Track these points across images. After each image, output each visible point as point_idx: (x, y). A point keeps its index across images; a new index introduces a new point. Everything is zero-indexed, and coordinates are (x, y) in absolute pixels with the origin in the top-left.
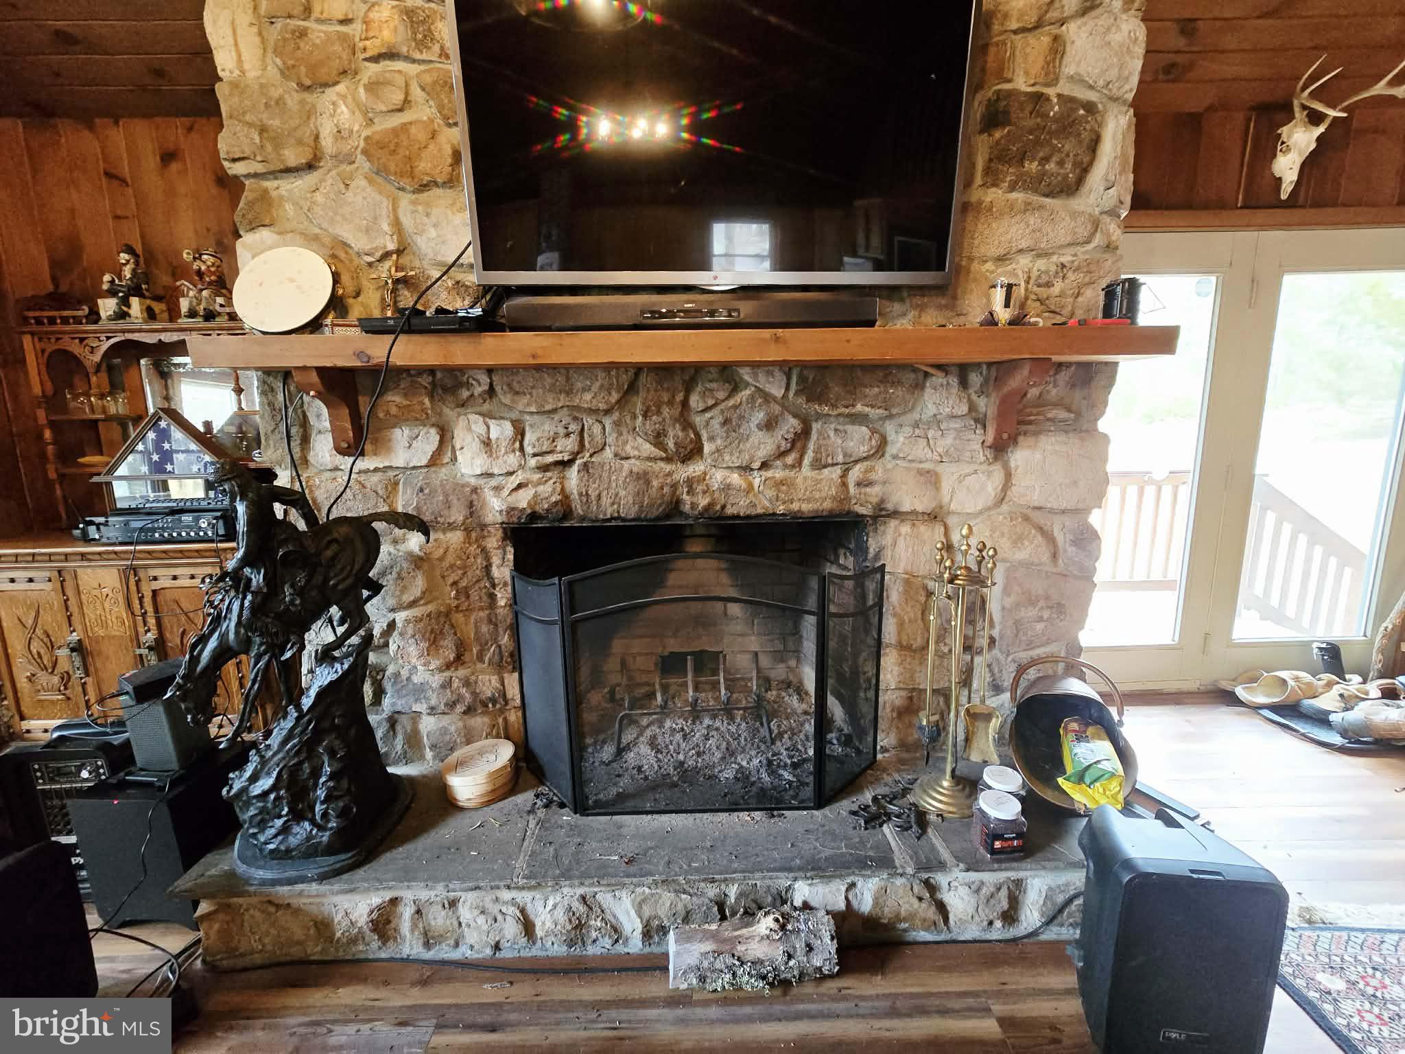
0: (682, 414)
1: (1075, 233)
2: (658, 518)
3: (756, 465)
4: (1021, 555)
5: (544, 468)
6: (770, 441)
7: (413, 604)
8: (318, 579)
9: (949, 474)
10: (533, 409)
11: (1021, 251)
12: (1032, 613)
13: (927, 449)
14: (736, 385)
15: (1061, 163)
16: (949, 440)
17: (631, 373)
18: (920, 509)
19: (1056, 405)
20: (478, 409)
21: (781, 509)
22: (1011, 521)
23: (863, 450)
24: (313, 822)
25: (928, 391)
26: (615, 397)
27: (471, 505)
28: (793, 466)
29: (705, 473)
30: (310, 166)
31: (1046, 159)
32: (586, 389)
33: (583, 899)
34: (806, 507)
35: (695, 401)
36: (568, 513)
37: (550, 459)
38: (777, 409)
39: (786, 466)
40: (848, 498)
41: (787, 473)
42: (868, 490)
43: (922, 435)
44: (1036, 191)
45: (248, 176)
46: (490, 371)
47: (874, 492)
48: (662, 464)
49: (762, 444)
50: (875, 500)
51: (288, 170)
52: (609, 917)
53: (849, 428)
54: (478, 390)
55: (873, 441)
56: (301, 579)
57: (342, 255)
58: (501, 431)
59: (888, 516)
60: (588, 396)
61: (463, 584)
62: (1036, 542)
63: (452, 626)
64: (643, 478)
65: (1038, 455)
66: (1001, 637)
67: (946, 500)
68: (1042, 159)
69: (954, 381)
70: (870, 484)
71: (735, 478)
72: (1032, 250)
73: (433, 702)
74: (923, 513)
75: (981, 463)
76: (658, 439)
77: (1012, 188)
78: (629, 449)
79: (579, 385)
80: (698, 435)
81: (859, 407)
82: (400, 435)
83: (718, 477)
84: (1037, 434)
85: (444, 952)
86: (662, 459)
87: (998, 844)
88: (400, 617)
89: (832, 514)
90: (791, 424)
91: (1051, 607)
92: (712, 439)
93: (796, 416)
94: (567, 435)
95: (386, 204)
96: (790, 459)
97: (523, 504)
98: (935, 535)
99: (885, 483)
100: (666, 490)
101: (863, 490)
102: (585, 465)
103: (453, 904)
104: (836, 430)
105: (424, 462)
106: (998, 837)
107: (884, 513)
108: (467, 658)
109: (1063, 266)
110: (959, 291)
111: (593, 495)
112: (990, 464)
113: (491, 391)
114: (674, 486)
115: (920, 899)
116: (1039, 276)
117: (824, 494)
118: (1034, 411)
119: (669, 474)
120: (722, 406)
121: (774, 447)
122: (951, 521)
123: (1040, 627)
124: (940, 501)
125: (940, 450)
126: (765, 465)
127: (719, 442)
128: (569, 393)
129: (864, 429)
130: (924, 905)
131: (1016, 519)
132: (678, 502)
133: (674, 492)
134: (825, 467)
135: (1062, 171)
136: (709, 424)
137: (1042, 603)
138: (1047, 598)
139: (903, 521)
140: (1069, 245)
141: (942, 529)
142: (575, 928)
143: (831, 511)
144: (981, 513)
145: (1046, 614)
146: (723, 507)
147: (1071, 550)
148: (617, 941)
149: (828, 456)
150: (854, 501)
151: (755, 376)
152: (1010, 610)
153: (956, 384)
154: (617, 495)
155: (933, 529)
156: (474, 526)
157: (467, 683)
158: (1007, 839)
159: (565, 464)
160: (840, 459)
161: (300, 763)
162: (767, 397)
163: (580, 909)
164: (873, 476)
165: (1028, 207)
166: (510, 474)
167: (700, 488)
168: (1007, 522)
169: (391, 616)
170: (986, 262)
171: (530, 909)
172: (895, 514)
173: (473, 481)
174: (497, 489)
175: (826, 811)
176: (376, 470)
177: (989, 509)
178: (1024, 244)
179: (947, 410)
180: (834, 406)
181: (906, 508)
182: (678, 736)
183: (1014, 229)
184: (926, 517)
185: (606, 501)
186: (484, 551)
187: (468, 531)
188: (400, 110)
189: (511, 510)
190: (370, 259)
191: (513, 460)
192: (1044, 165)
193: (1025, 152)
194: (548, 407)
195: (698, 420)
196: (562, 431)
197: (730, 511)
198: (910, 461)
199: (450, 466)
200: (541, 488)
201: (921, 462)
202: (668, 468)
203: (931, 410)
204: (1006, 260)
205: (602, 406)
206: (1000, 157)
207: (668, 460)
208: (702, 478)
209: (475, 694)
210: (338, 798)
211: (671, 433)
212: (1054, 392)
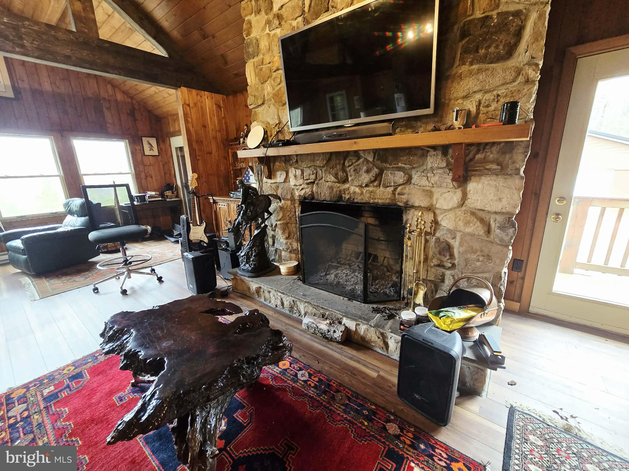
0: (343, 167)
1: (505, 79)
2: (335, 202)
3: (364, 185)
4: (469, 230)
5: (308, 184)
6: (367, 177)
7: (280, 220)
8: (255, 209)
9: (437, 192)
10: (305, 166)
11: (475, 92)
12: (474, 257)
13: (427, 182)
14: (359, 158)
15: (497, 47)
16: (436, 178)
17: (329, 155)
18: (422, 205)
19: (492, 162)
20: (294, 166)
21: (372, 201)
22: (465, 214)
23: (401, 181)
24: (249, 265)
25: (429, 158)
26: (325, 162)
27: (292, 194)
28: (376, 186)
29: (349, 187)
30: (263, 104)
31: (489, 47)
32: (318, 160)
33: (293, 301)
34: (380, 201)
35: (347, 164)
36: (313, 198)
37: (309, 181)
38: (371, 165)
39: (374, 186)
40: (395, 199)
41: (375, 189)
42: (402, 197)
43: (425, 175)
44: (484, 63)
45: (253, 108)
46: (297, 155)
47: (404, 198)
48: (337, 184)
49: (365, 178)
50: (405, 201)
51: (259, 105)
52: (298, 308)
53: (396, 172)
54: (294, 161)
55: (405, 178)
56: (252, 208)
57: (268, 126)
58: (299, 172)
59: (410, 207)
60: (318, 162)
61: (290, 216)
62: (476, 225)
63: (288, 228)
64: (331, 188)
65: (480, 186)
66: (458, 265)
67: (434, 203)
68: (486, 47)
69: (440, 153)
70: (403, 194)
71: (357, 190)
72: (481, 91)
73: (284, 248)
74: (424, 207)
75: (451, 188)
76: (336, 176)
77: (471, 64)
78: (328, 179)
79: (316, 159)
80: (347, 175)
81: (400, 165)
82: (278, 173)
83: (352, 189)
84: (480, 176)
85: (267, 303)
86: (337, 182)
87: (402, 327)
88: (278, 223)
89: (389, 205)
90: (376, 171)
91: (483, 256)
92: (351, 176)
93: (377, 168)
94: (313, 174)
95: (276, 110)
96: (375, 184)
97: (302, 194)
98: (429, 217)
99: (409, 194)
100: (338, 192)
101: (400, 196)
102: (317, 183)
103: (269, 292)
104: (391, 173)
105: (283, 181)
106: (403, 325)
107: (408, 206)
108: (291, 237)
109: (498, 95)
110: (444, 114)
111: (319, 193)
112: (456, 189)
113: (297, 161)
114: (340, 191)
115: (379, 338)
116: (485, 102)
117: (386, 197)
118: (480, 165)
119: (339, 187)
120: (354, 165)
121: (369, 179)
122: (437, 212)
123: (478, 264)
124: (432, 203)
125: (432, 182)
126: (367, 186)
127: (353, 177)
128: (313, 161)
129: (402, 173)
130: (379, 340)
131: (467, 214)
132: (341, 197)
133: (340, 193)
134: (388, 187)
135: (497, 50)
136: (350, 170)
137: (479, 253)
138: (481, 251)
139: (416, 210)
140: (503, 84)
141: (432, 215)
142: (291, 307)
143: (388, 203)
144: (451, 210)
145: (481, 258)
146: (354, 199)
147: (498, 231)
148: (300, 315)
149: (388, 183)
150: (397, 200)
151: (364, 154)
152: (463, 254)
153: (440, 154)
154: (325, 193)
155: (428, 214)
156: (292, 200)
157: (291, 244)
158: (405, 326)
159: (313, 183)
160: (393, 184)
161: (249, 251)
162: (368, 161)
163: (292, 303)
164: (404, 191)
165: (479, 71)
166: (301, 185)
167: (347, 192)
168: (463, 215)
169: (276, 222)
170: (458, 100)
171: (283, 299)
172: (413, 207)
173: (293, 187)
174: (297, 189)
175: (366, 305)
176: (274, 183)
177: (455, 208)
178: (476, 89)
179: (436, 165)
180: (390, 164)
181: (417, 204)
182: (344, 275)
183: (470, 83)
184: (426, 209)
185: (322, 195)
186: (295, 207)
187: (291, 201)
188: (279, 84)
189: (300, 196)
190: (273, 126)
191: (301, 181)
192: (488, 50)
193: (478, 46)
194: (309, 166)
195: (348, 169)
196: (311, 173)
197: (356, 201)
198: (420, 186)
199: (289, 183)
200: (307, 190)
201: (424, 186)
202: (338, 185)
203: (429, 165)
204: (468, 97)
205: (322, 165)
206: (466, 51)
207: (339, 182)
208: (348, 189)
209: (292, 247)
210: (254, 261)
211: (339, 174)
212: (491, 156)
